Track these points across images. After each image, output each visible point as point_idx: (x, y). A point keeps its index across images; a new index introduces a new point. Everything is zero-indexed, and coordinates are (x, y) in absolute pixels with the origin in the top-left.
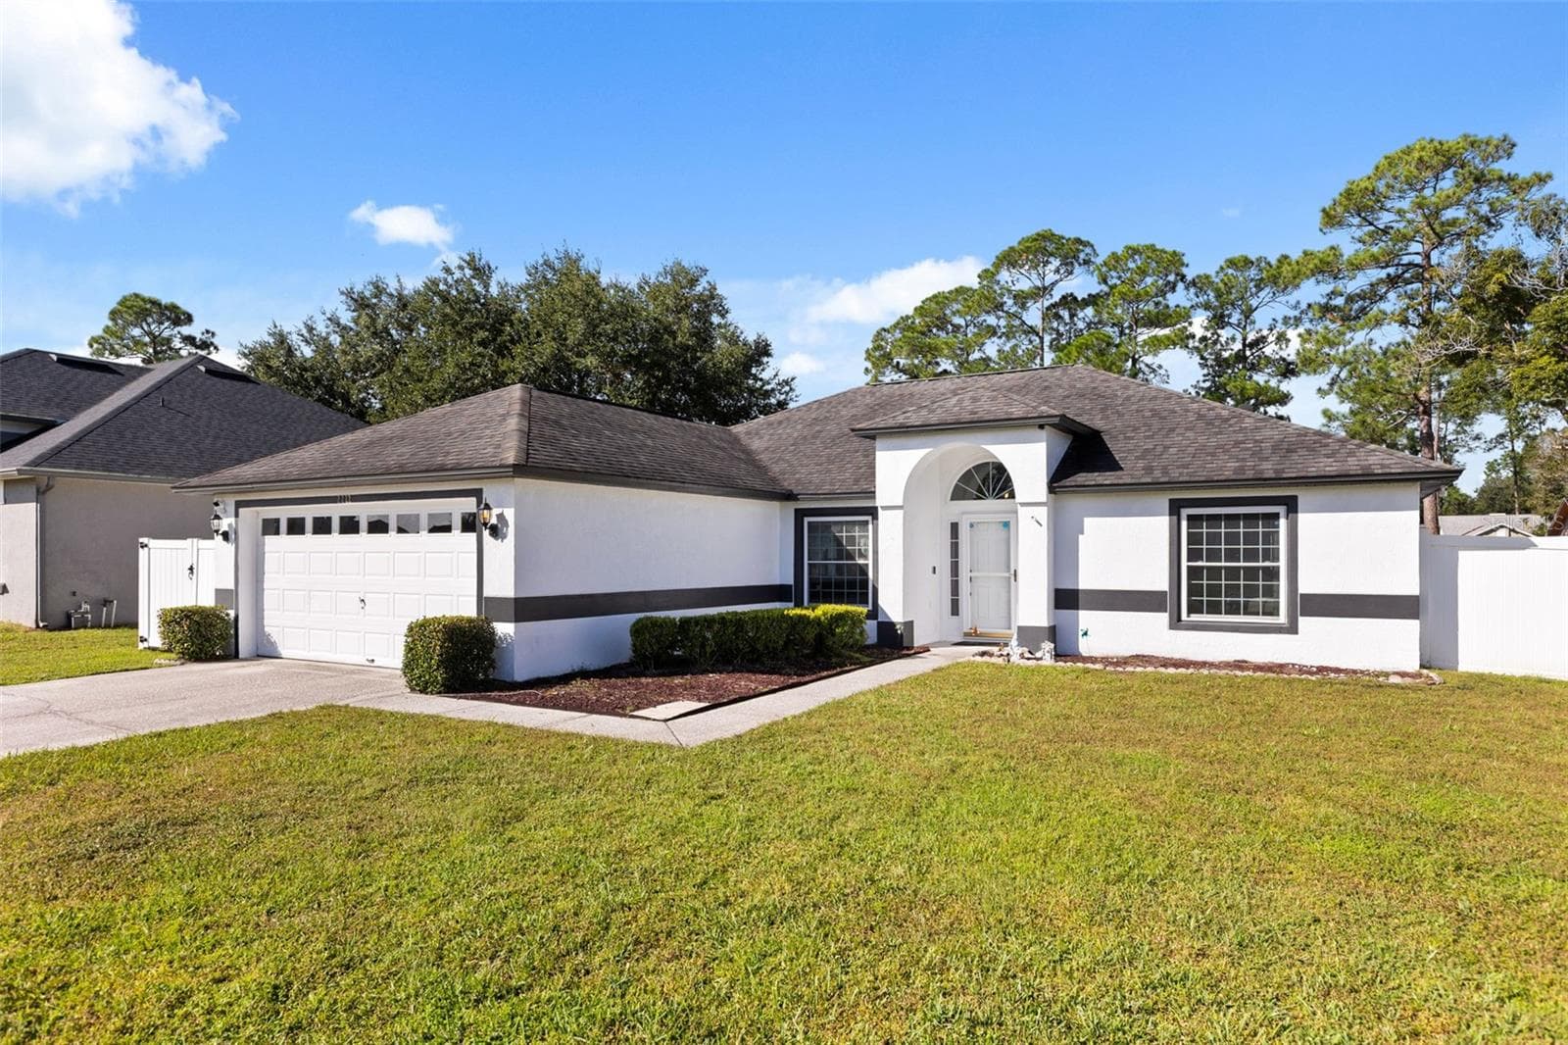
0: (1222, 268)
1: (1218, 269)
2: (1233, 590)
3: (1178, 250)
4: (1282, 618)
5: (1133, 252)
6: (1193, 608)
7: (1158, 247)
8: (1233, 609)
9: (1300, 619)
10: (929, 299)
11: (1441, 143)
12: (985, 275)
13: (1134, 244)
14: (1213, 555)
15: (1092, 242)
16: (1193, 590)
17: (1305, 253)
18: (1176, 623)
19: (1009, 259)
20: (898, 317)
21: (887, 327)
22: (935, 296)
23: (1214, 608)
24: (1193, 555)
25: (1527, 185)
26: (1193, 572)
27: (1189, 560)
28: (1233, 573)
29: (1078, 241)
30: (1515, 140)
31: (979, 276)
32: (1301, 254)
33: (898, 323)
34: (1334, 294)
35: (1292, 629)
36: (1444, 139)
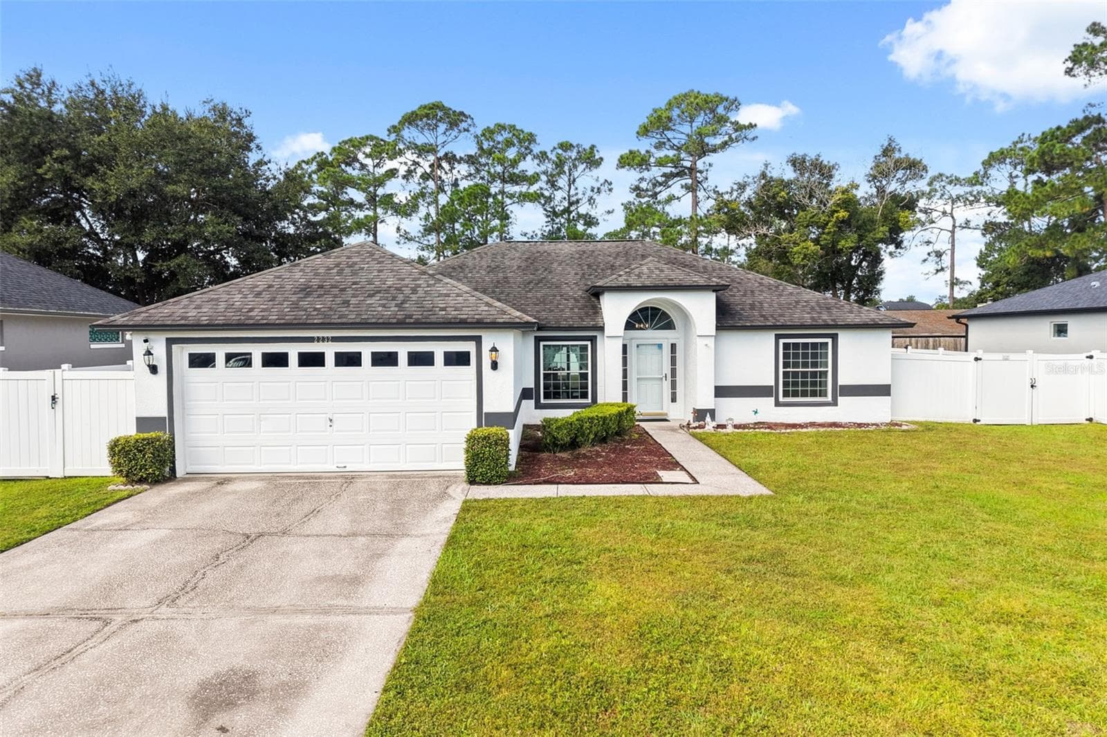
0: (555, 148)
1: (552, 148)
2: (804, 384)
3: (533, 132)
4: (829, 398)
5: (501, 127)
6: (786, 394)
7: (518, 128)
8: (804, 394)
9: (839, 398)
10: (345, 142)
11: (707, 96)
12: (394, 129)
13: (502, 122)
14: (796, 365)
15: (472, 116)
16: (786, 384)
17: (631, 152)
18: (778, 404)
19: (411, 119)
20: (315, 153)
21: (306, 159)
22: (350, 140)
23: (795, 394)
24: (786, 365)
25: (745, 127)
26: (786, 374)
27: (784, 368)
28: (804, 374)
29: (462, 113)
30: (741, 101)
31: (389, 130)
32: (628, 152)
33: (315, 158)
34: (642, 179)
35: (834, 403)
36: (708, 93)
